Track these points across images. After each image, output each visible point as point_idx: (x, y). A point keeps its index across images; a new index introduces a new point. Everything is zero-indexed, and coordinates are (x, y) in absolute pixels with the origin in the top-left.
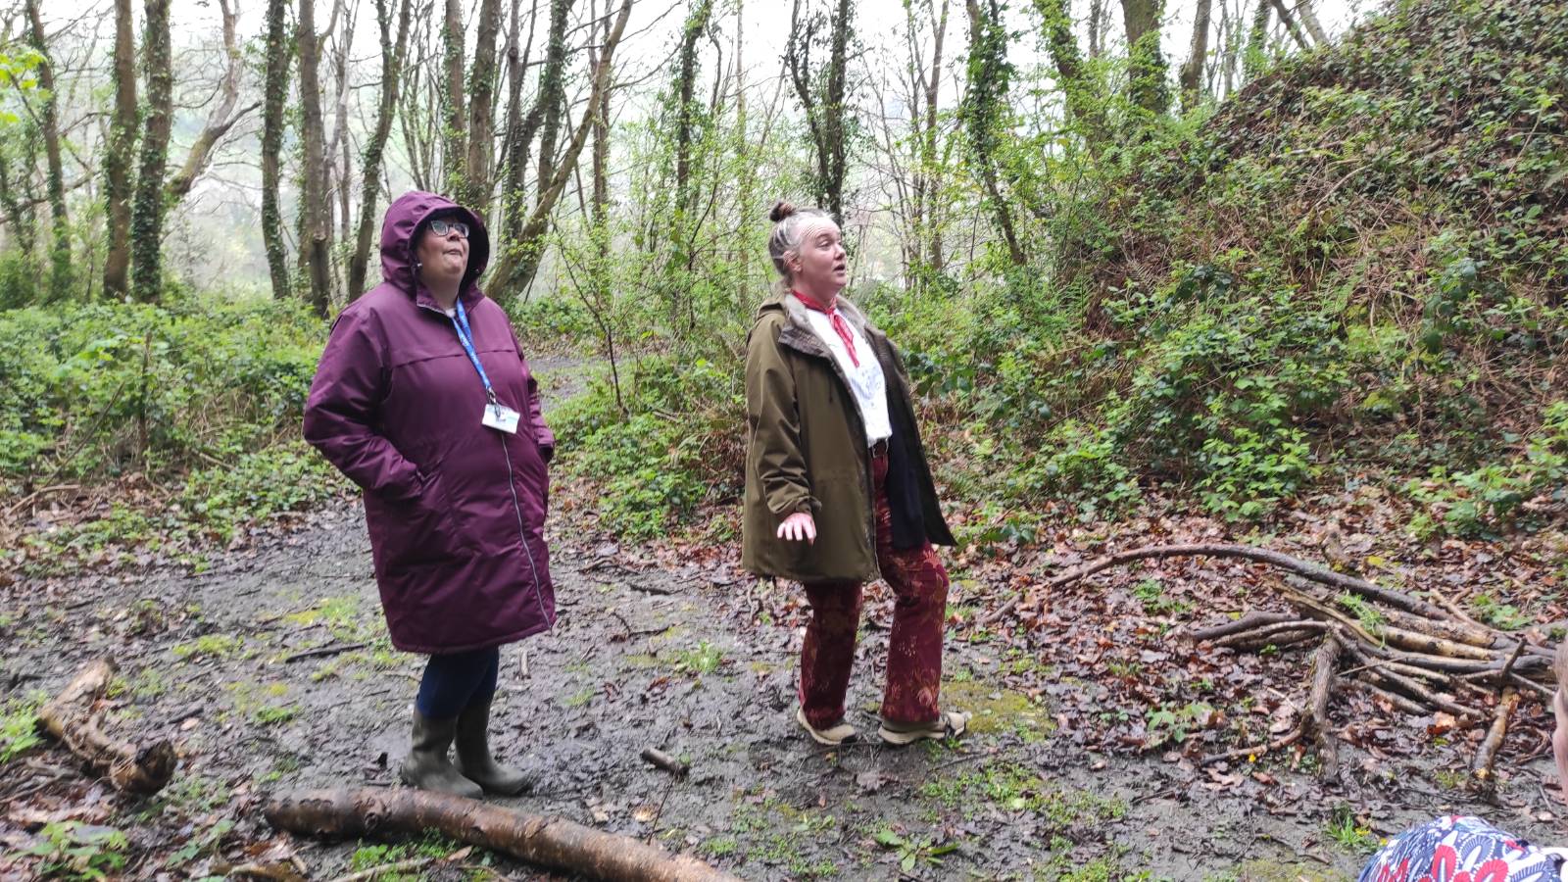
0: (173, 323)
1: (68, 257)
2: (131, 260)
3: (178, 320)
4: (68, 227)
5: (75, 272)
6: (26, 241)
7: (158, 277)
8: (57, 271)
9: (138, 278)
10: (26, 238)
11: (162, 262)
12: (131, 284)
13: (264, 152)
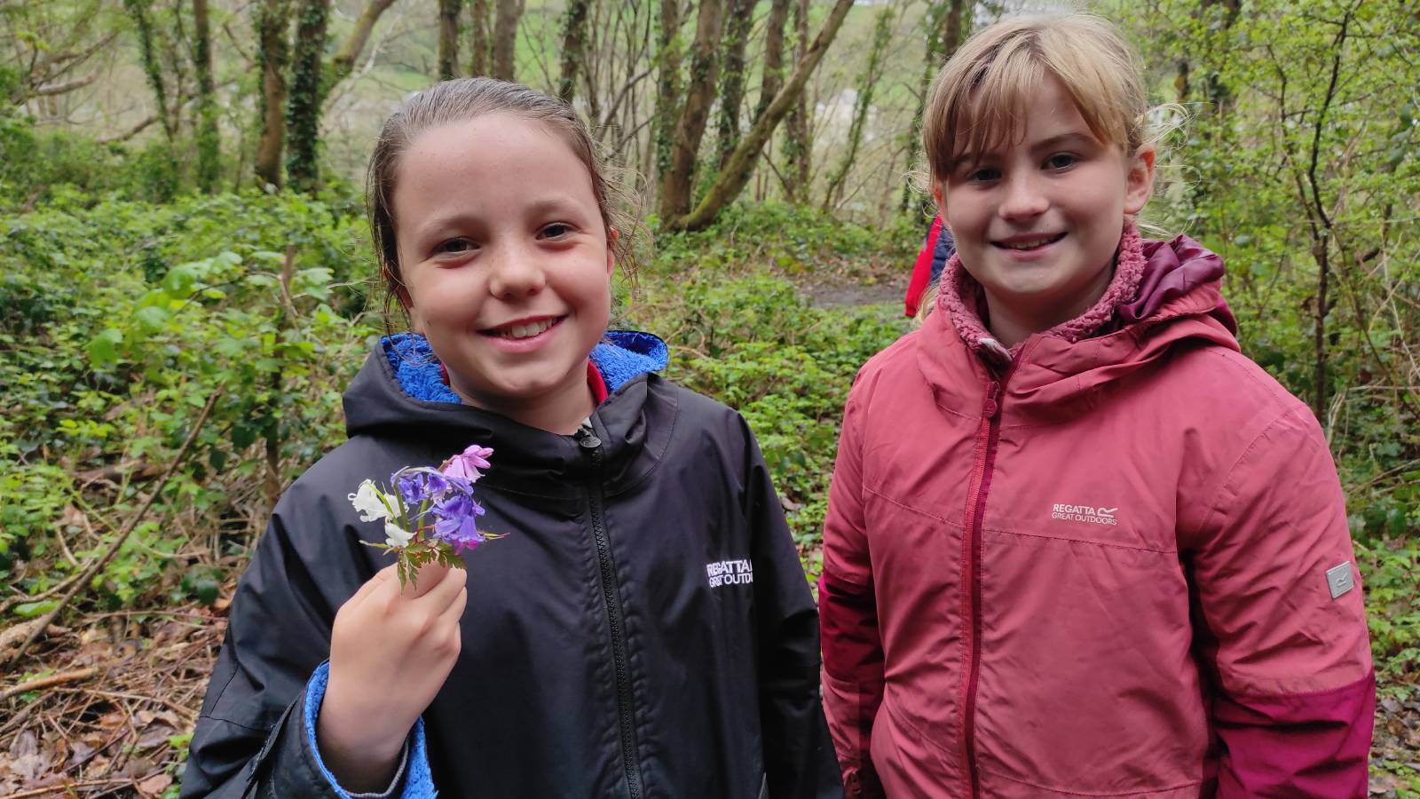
0: (335, 227)
1: (217, 143)
2: (286, 147)
3: (344, 218)
4: (216, 106)
5: (223, 161)
6: (171, 125)
7: (316, 170)
8: (204, 160)
9: (293, 170)
10: (171, 119)
11: (320, 149)
12: (285, 176)
13: (442, 14)
